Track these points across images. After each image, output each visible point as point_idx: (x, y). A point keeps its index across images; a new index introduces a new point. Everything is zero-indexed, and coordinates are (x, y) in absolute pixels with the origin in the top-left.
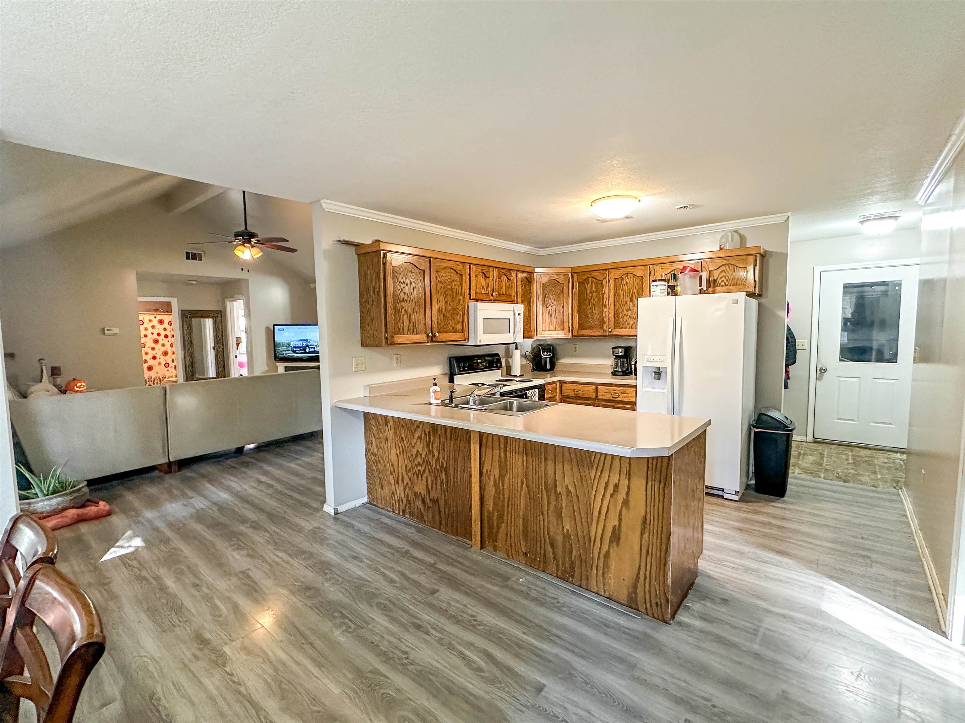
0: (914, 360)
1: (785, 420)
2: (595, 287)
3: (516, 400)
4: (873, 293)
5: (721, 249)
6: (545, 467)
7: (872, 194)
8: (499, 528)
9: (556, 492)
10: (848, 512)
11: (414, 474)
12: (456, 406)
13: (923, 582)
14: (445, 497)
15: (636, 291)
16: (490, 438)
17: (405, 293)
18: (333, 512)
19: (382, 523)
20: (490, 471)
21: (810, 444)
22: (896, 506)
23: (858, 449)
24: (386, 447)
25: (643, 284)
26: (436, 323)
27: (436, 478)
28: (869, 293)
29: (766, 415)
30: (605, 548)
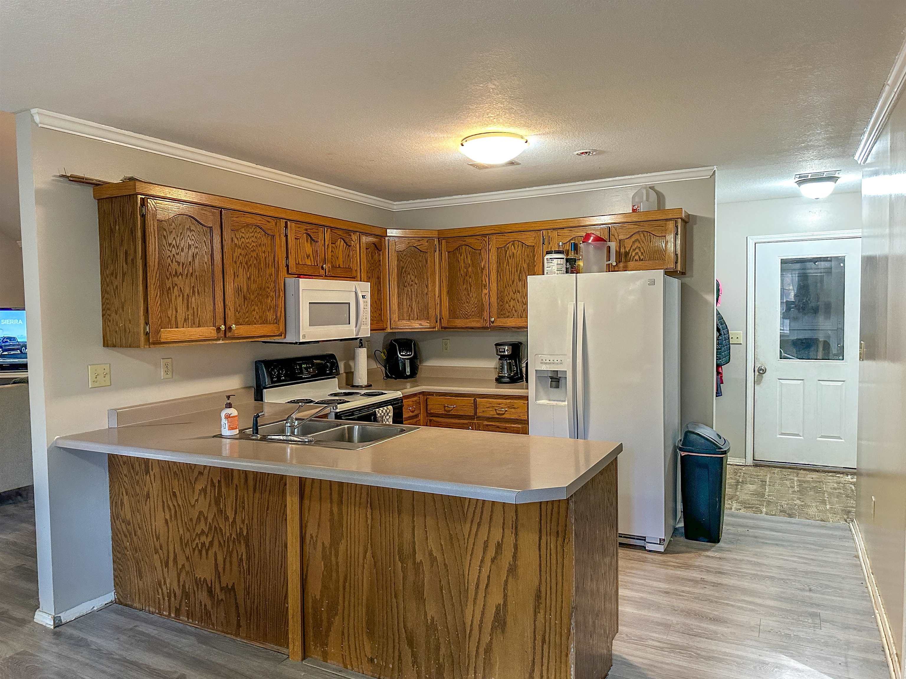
0: (860, 358)
1: (717, 439)
2: (471, 260)
3: (356, 424)
4: (816, 271)
5: (634, 211)
6: (399, 525)
7: (807, 148)
8: (330, 624)
9: (414, 563)
10: (794, 556)
11: (194, 550)
12: (264, 438)
13: (876, 641)
14: (245, 582)
15: (525, 266)
16: (317, 485)
17: (179, 263)
18: (52, 623)
19: (142, 633)
20: (317, 536)
21: (750, 468)
22: (847, 544)
23: (805, 472)
24: (147, 508)
25: (534, 256)
26: (232, 310)
27: (231, 553)
28: (812, 271)
29: (694, 433)
30: (486, 639)
